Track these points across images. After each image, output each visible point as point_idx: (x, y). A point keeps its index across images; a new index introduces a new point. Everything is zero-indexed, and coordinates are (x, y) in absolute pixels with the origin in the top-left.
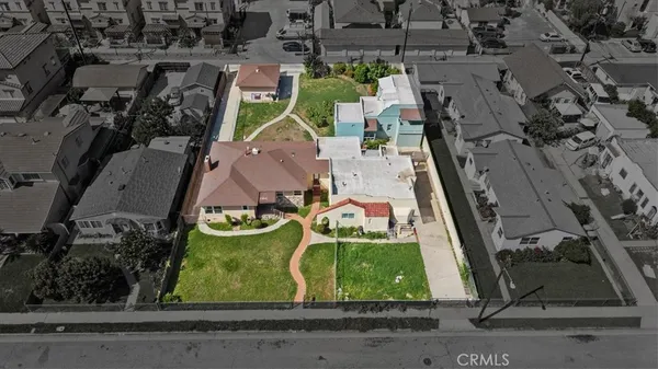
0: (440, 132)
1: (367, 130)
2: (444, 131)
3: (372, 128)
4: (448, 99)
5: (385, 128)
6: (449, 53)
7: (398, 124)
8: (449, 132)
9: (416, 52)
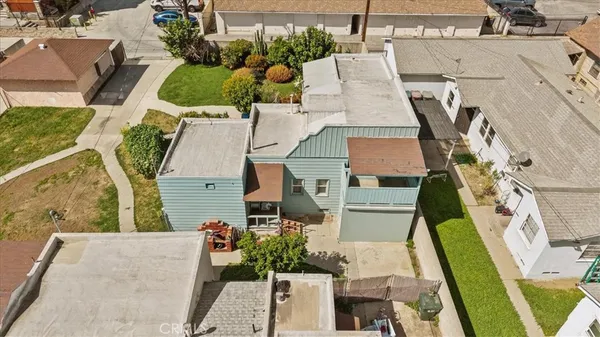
0: (457, 198)
1: (254, 197)
2: (466, 195)
3: (270, 191)
4: (469, 113)
5: (310, 188)
6: (449, 31)
7: (345, 181)
8: (479, 197)
9: (387, 31)
